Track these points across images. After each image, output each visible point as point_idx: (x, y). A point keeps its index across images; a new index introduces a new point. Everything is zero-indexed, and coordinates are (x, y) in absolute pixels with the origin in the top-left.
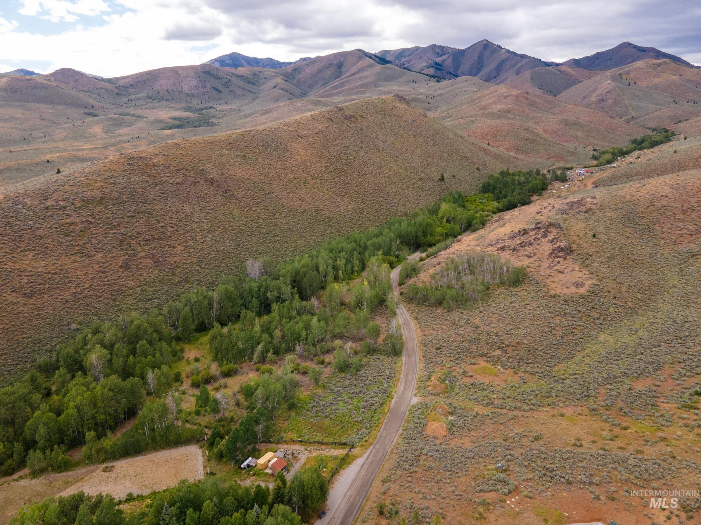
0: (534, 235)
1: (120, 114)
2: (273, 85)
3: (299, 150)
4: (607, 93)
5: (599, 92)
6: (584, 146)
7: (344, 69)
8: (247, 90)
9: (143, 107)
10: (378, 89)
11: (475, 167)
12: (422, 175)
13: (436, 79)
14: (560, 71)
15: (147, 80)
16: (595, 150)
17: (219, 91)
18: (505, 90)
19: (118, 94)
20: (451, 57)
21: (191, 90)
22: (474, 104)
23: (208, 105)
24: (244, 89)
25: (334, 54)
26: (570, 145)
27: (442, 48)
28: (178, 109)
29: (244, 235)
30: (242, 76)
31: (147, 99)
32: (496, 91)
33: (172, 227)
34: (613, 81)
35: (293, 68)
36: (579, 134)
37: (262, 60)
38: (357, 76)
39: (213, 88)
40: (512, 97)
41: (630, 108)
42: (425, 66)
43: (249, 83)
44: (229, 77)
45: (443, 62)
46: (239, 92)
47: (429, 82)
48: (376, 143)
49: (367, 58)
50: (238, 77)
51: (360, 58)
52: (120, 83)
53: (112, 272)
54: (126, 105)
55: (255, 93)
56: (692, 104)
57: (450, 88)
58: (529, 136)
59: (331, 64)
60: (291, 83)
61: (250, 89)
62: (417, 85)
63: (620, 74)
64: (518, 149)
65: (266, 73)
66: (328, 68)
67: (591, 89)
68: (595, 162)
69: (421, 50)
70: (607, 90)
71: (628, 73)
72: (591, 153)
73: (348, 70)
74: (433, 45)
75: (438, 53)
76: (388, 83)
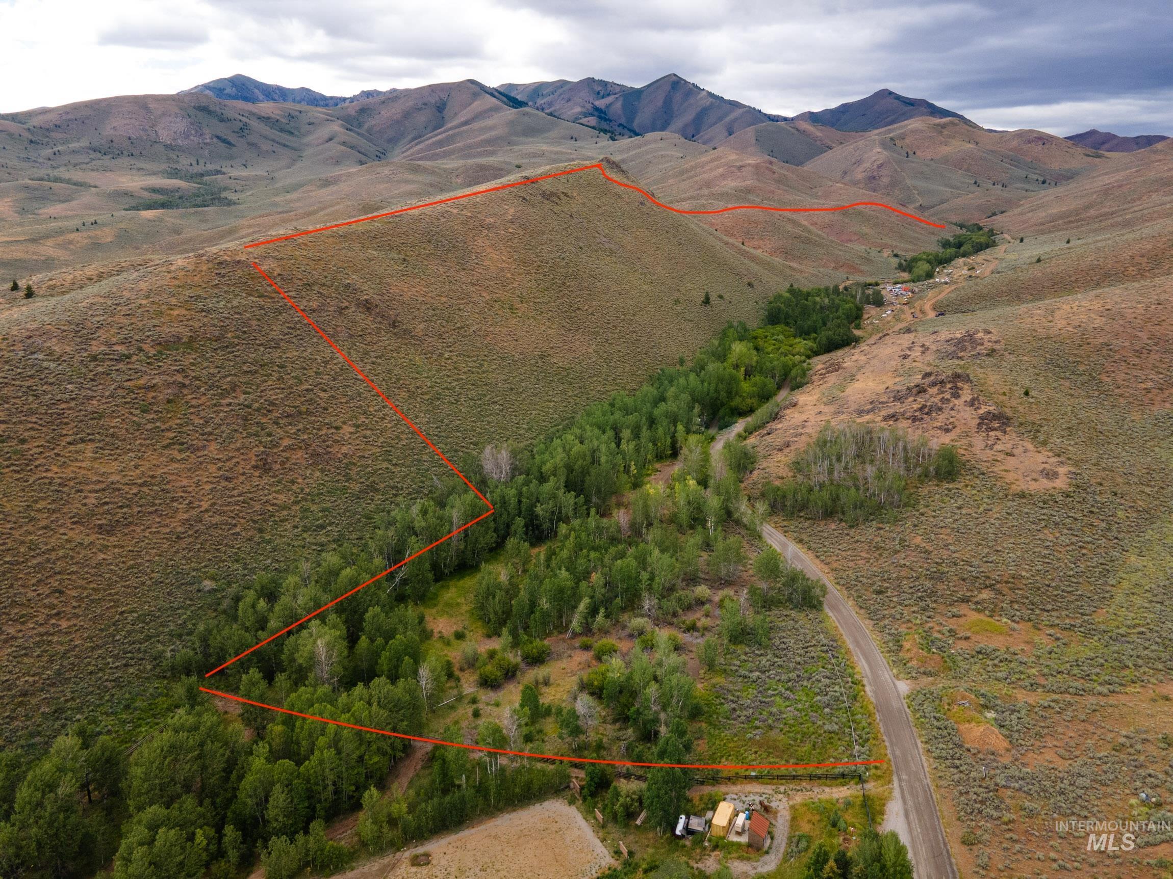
0: (938, 394)
1: (41, 179)
2: (326, 136)
3: (489, 250)
4: (880, 167)
5: (867, 165)
6: (879, 249)
7: (447, 112)
8: (278, 143)
9: (84, 166)
10: (516, 148)
11: (746, 281)
12: (676, 295)
13: (609, 134)
14: (797, 130)
15: (88, 118)
16: (896, 256)
17: (229, 143)
18: (733, 157)
19: (31, 142)
20: (621, 99)
21: (175, 139)
22: (688, 178)
23: (210, 167)
24: (273, 140)
25: (430, 86)
26: (859, 248)
27: (604, 84)
28: (154, 174)
29: (444, 403)
30: (268, 118)
31: (91, 152)
32: (718, 158)
33: (325, 391)
34: (885, 149)
35: (358, 108)
36: (866, 230)
37: (292, 91)
38: (476, 125)
39: (218, 137)
40: (750, 169)
41: (916, 192)
42: (581, 113)
43: (281, 130)
44: (243, 119)
45: (608, 106)
46: (265, 146)
47: (598, 139)
48: (598, 240)
49: (488, 96)
50: (260, 118)
51: (475, 95)
52: (36, 122)
53: (243, 478)
54: (51, 162)
55: (294, 149)
56: (1000, 186)
57: (637, 151)
58: (798, 231)
59: (425, 104)
60: (358, 134)
61: (284, 142)
62: (578, 144)
63: (892, 139)
64: (787, 253)
65: (309, 114)
66: (420, 109)
67: (853, 160)
68: (905, 276)
69: (569, 86)
70: (879, 163)
71: (902, 137)
72: (895, 261)
73: (456, 114)
74: (589, 78)
75: (598, 93)
76: (531, 140)
